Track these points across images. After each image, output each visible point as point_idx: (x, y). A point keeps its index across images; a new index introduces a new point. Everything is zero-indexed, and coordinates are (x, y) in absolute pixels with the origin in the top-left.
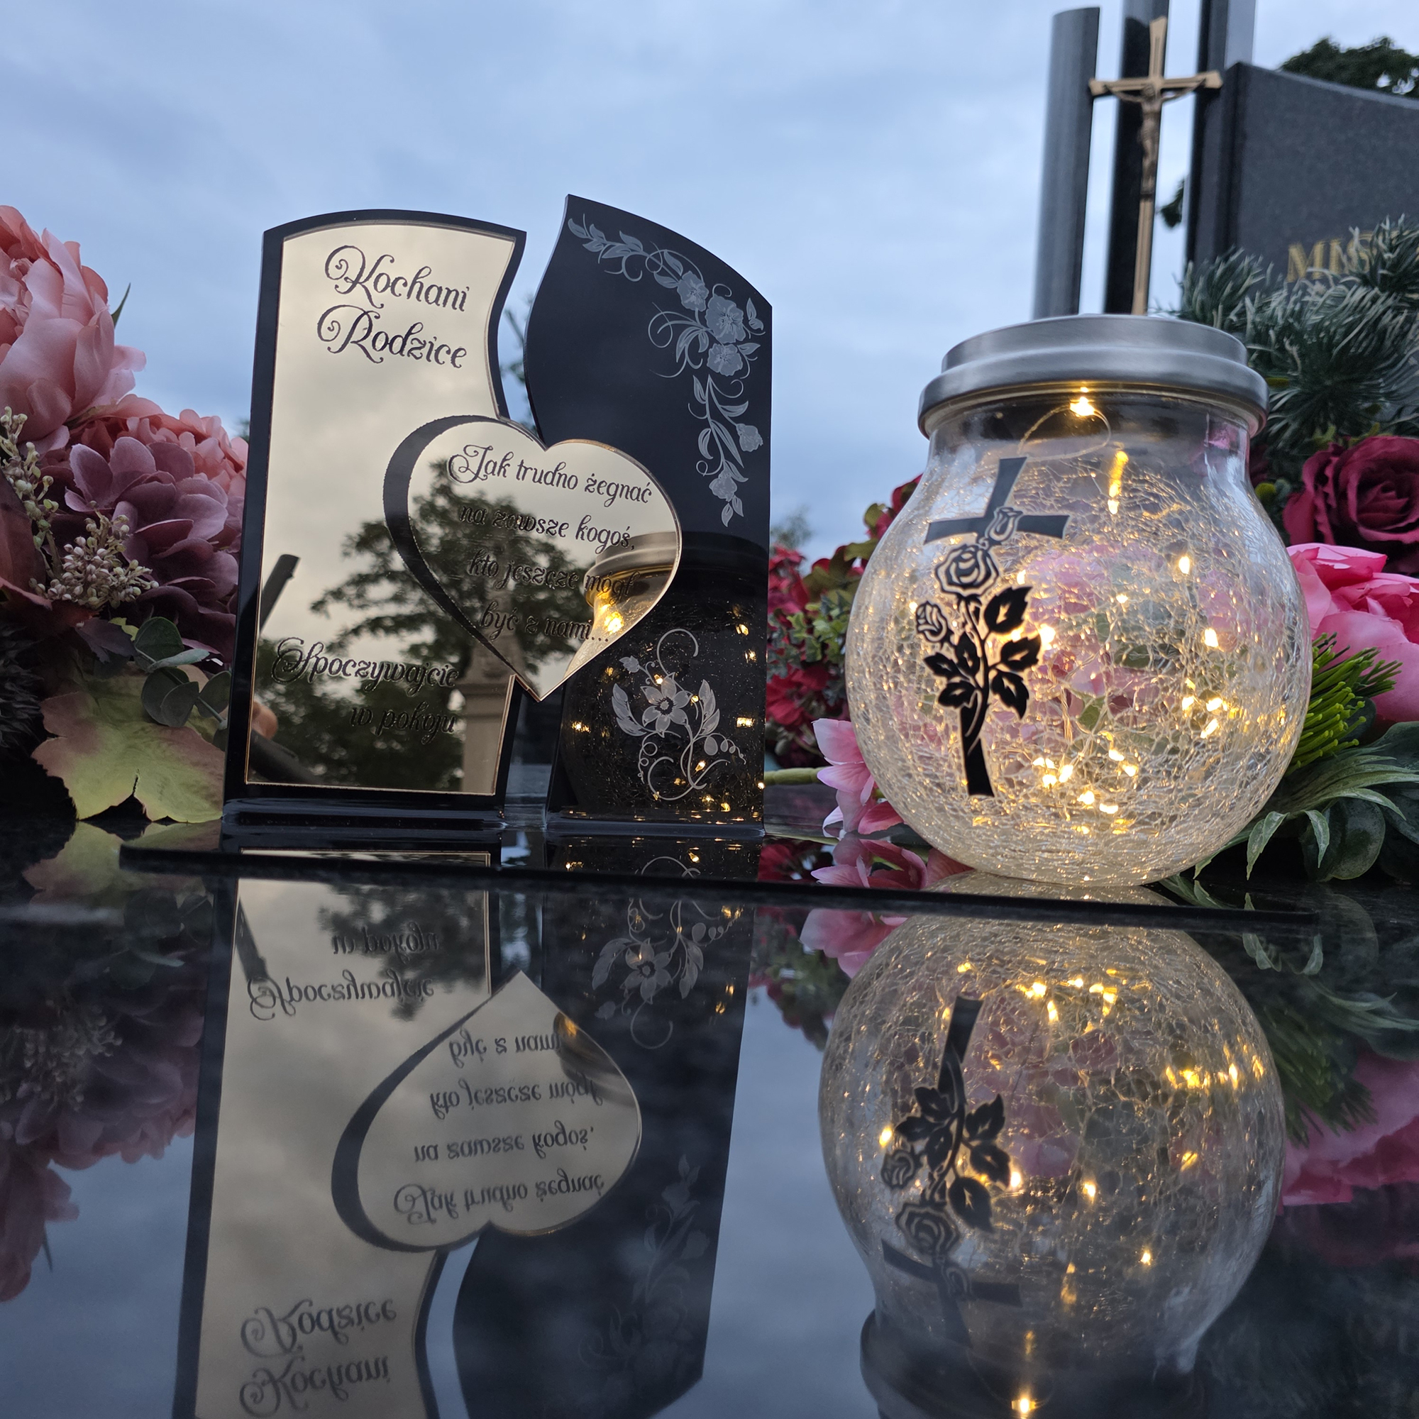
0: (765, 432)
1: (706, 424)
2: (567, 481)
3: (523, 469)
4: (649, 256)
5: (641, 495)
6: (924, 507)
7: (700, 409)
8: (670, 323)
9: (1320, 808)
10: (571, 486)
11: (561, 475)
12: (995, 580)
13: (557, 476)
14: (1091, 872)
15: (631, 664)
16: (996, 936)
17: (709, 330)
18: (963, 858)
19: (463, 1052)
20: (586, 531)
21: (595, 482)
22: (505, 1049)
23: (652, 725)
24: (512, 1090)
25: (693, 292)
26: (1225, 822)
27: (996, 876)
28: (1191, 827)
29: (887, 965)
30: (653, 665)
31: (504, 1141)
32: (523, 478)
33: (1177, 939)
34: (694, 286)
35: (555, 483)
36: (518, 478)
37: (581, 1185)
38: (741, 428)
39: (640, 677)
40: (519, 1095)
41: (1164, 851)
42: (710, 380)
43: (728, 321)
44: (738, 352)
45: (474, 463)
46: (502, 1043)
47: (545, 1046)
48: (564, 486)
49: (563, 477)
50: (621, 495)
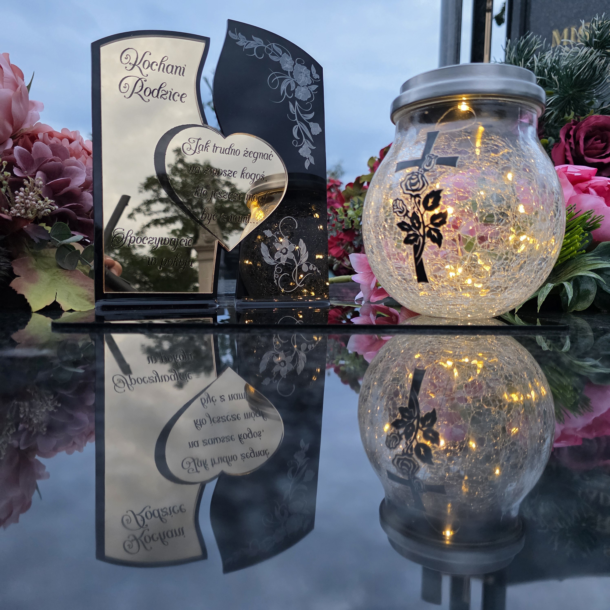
0: (322, 126)
1: (296, 123)
2: (236, 152)
3: (215, 148)
4: (266, 47)
5: (269, 157)
6: (394, 156)
7: (293, 116)
8: (277, 78)
9: (569, 281)
10: (237, 154)
11: (232, 150)
12: (427, 187)
13: (231, 150)
14: (471, 313)
15: (268, 233)
16: (431, 342)
17: (295, 80)
18: (416, 310)
19: (206, 402)
20: (245, 174)
21: (248, 152)
22: (224, 400)
23: (279, 260)
24: (228, 417)
25: (287, 63)
26: (528, 288)
27: (430, 317)
28: (514, 292)
29: (385, 357)
30: (278, 233)
31: (226, 437)
32: (216, 152)
33: (508, 340)
34: (287, 60)
35: (230, 153)
36: (213, 152)
37: (259, 454)
38: (311, 124)
39: (273, 239)
40: (231, 418)
41: (502, 303)
42: (296, 103)
43: (303, 76)
44: (309, 89)
45: (194, 146)
46: (223, 397)
47: (241, 397)
48: (234, 155)
49: (233, 150)
50: (259, 157)
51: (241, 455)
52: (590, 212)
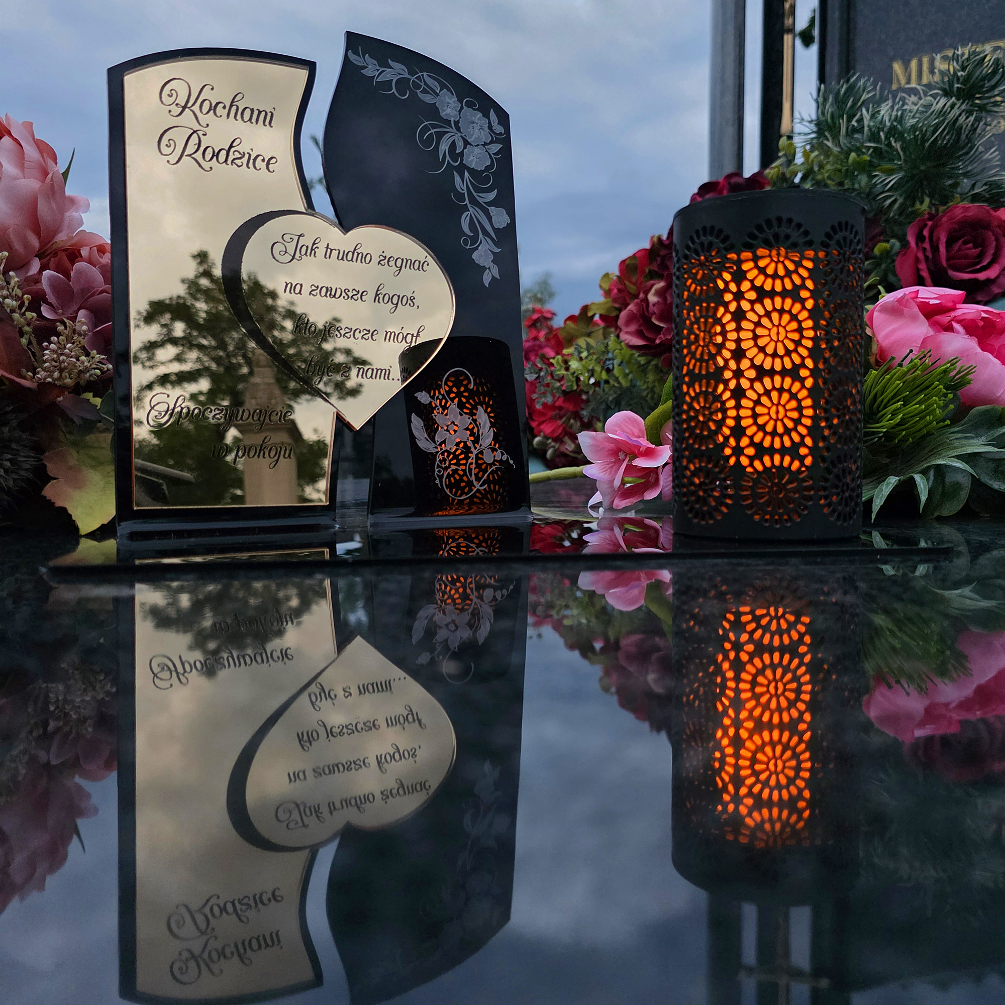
0: (512, 213)
1: (466, 209)
2: (364, 258)
3: (329, 250)
4: (413, 79)
5: (421, 266)
7: (461, 197)
8: (433, 131)
9: (923, 472)
10: (367, 262)
11: (358, 254)
13: (356, 254)
15: (424, 397)
17: (463, 135)
19: (319, 699)
20: (381, 296)
21: (385, 257)
22: (351, 694)
23: (443, 443)
24: (358, 725)
25: (449, 106)
31: (355, 762)
32: (330, 257)
34: (449, 101)
35: (354, 259)
36: (326, 258)
37: (414, 789)
38: (492, 210)
39: (431, 407)
40: (364, 727)
42: (466, 173)
43: (477, 127)
44: (487, 151)
45: (291, 249)
46: (348, 690)
47: (380, 689)
48: (362, 262)
49: (360, 255)
50: (406, 267)
51: (382, 793)
52: (955, 361)
